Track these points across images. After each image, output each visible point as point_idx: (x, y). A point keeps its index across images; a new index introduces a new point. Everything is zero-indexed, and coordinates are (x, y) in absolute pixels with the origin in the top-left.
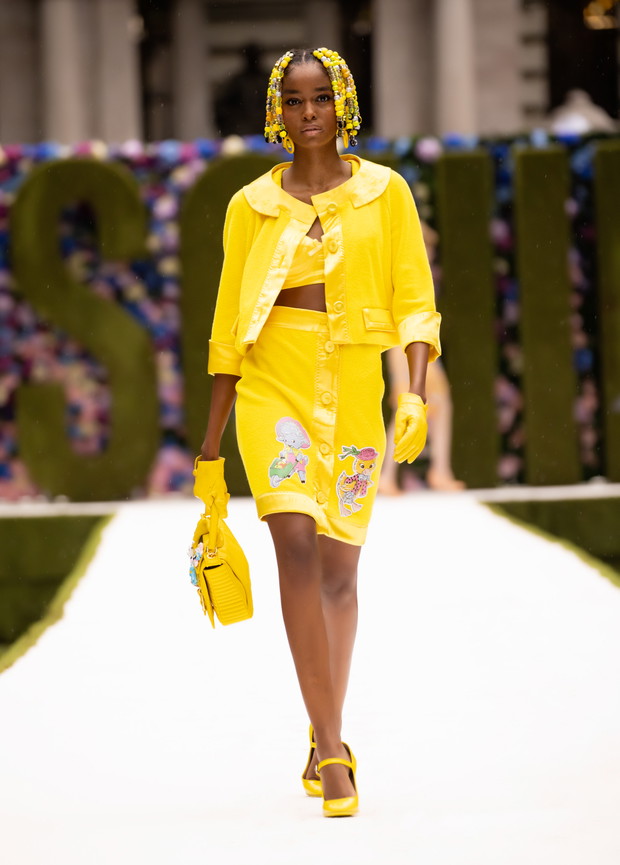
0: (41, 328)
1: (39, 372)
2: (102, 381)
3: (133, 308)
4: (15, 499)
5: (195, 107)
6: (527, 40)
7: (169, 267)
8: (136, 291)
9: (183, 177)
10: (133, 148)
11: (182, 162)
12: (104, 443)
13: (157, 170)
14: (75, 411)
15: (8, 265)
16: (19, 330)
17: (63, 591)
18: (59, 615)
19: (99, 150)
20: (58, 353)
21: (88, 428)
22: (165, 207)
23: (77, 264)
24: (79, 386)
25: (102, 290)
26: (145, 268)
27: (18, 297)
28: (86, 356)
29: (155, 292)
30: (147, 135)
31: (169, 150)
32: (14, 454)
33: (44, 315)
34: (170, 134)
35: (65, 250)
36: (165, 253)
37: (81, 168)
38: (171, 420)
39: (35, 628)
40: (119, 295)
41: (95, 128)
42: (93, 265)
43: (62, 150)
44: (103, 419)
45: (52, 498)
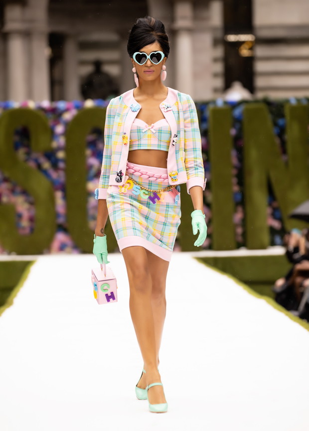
0: (6, 180)
1: (5, 199)
2: (32, 203)
3: (45, 172)
5: (73, 87)
6: (215, 60)
7: (61, 155)
8: (46, 165)
9: (68, 116)
10: (46, 104)
11: (67, 110)
12: (32, 230)
13: (56, 113)
14: (20, 216)
17: (13, 293)
18: (11, 303)
19: (32, 105)
20: (13, 191)
21: (25, 223)
22: (60, 129)
23: (21, 153)
24: (22, 205)
25: (32, 164)
26: (50, 155)
28: (25, 192)
29: (55, 165)
30: (53, 98)
31: (61, 105)
33: (7, 174)
34: (62, 98)
35: (16, 147)
36: (59, 149)
37: (24, 112)
38: (61, 220)
40: (39, 166)
41: (30, 95)
42: (28, 154)
43: (16, 104)
44: (31, 219)
45: (9, 253)
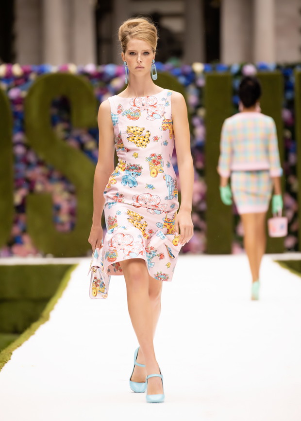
0: (40, 163)
1: (39, 187)
2: (72, 193)
3: (89, 153)
4: (25, 255)
8: (91, 145)
9: (117, 83)
10: (91, 68)
11: (117, 76)
12: (73, 226)
13: (103, 80)
14: (58, 209)
15: (23, 130)
16: (28, 164)
17: (49, 305)
18: (47, 318)
19: (73, 69)
20: (49, 177)
21: (64, 217)
23: (60, 129)
24: (60, 195)
25: (73, 144)
26: (95, 132)
27: (28, 147)
28: (64, 179)
30: (99, 61)
31: (110, 69)
32: (24, 231)
33: (42, 156)
34: (111, 60)
35: (54, 122)
37: (63, 78)
39: (34, 325)
40: (82, 146)
41: (71, 57)
42: (68, 130)
43: (53, 68)
44: (72, 213)
45: (45, 256)
